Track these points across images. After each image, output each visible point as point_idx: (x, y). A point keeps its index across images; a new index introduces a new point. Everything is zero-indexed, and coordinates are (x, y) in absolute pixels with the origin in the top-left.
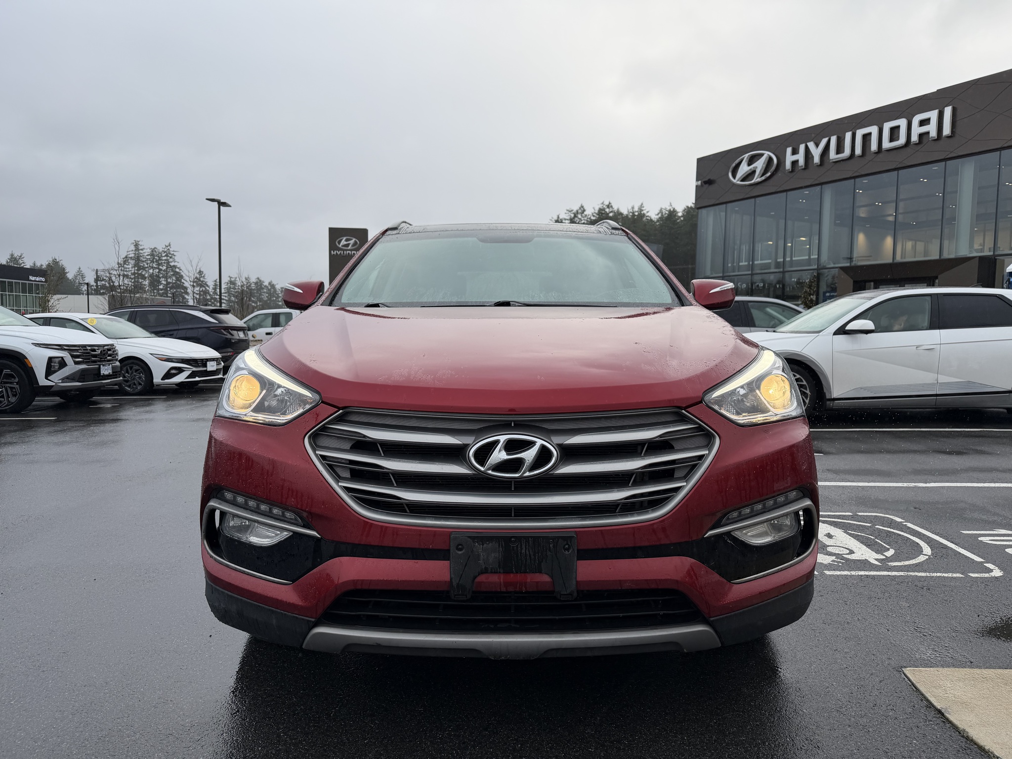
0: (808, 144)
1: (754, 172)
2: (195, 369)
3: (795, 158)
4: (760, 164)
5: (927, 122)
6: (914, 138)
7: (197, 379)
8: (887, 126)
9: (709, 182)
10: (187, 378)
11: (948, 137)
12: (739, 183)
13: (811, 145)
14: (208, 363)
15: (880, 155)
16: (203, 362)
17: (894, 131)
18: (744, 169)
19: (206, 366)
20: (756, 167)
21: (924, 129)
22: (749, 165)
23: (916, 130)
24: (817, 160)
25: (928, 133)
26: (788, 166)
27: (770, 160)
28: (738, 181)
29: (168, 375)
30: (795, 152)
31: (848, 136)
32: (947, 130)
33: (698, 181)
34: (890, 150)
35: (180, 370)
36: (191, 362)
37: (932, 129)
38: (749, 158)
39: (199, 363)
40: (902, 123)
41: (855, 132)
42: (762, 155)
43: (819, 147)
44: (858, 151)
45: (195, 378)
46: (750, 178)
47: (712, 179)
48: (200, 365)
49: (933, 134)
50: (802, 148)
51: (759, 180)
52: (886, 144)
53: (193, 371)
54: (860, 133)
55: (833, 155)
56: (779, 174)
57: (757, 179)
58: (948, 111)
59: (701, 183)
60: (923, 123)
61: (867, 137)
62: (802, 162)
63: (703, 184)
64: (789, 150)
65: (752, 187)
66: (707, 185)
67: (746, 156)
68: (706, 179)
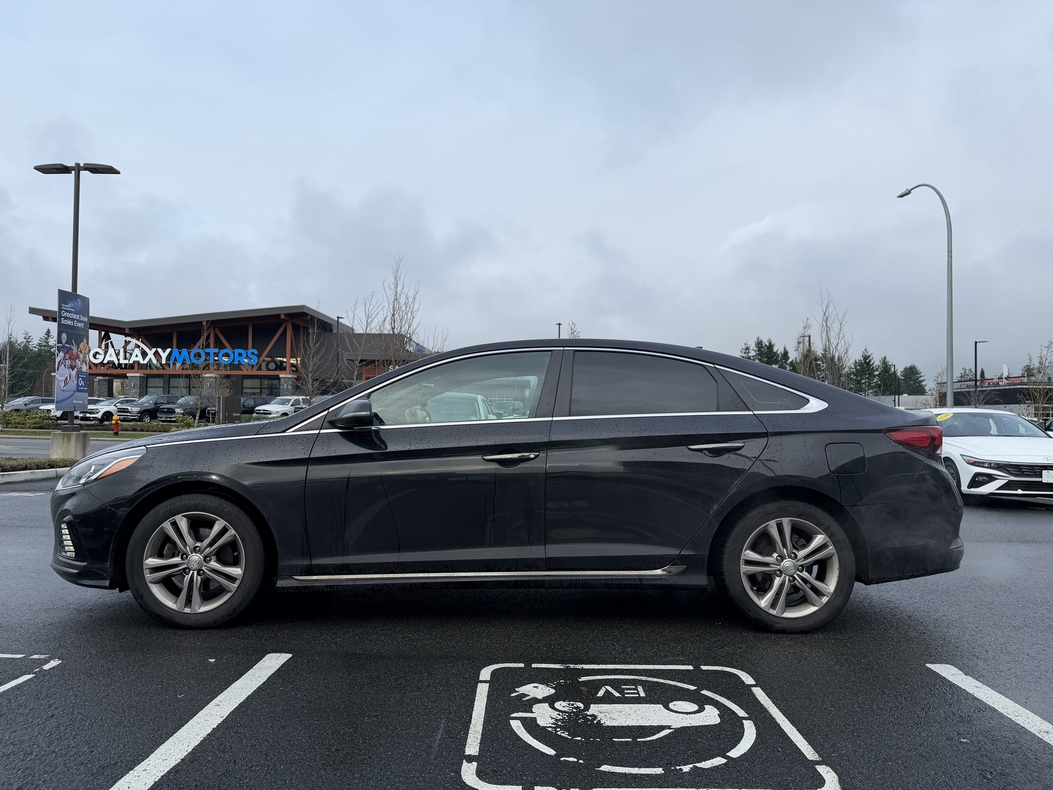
2: (1012, 478)
7: (1020, 492)
10: (997, 489)
14: (1044, 471)
16: (1034, 469)
19: (1041, 476)
29: (976, 481)
35: (991, 478)
36: (1009, 469)
39: (1023, 470)
45: (1017, 490)
48: (1026, 473)
53: (1009, 481)
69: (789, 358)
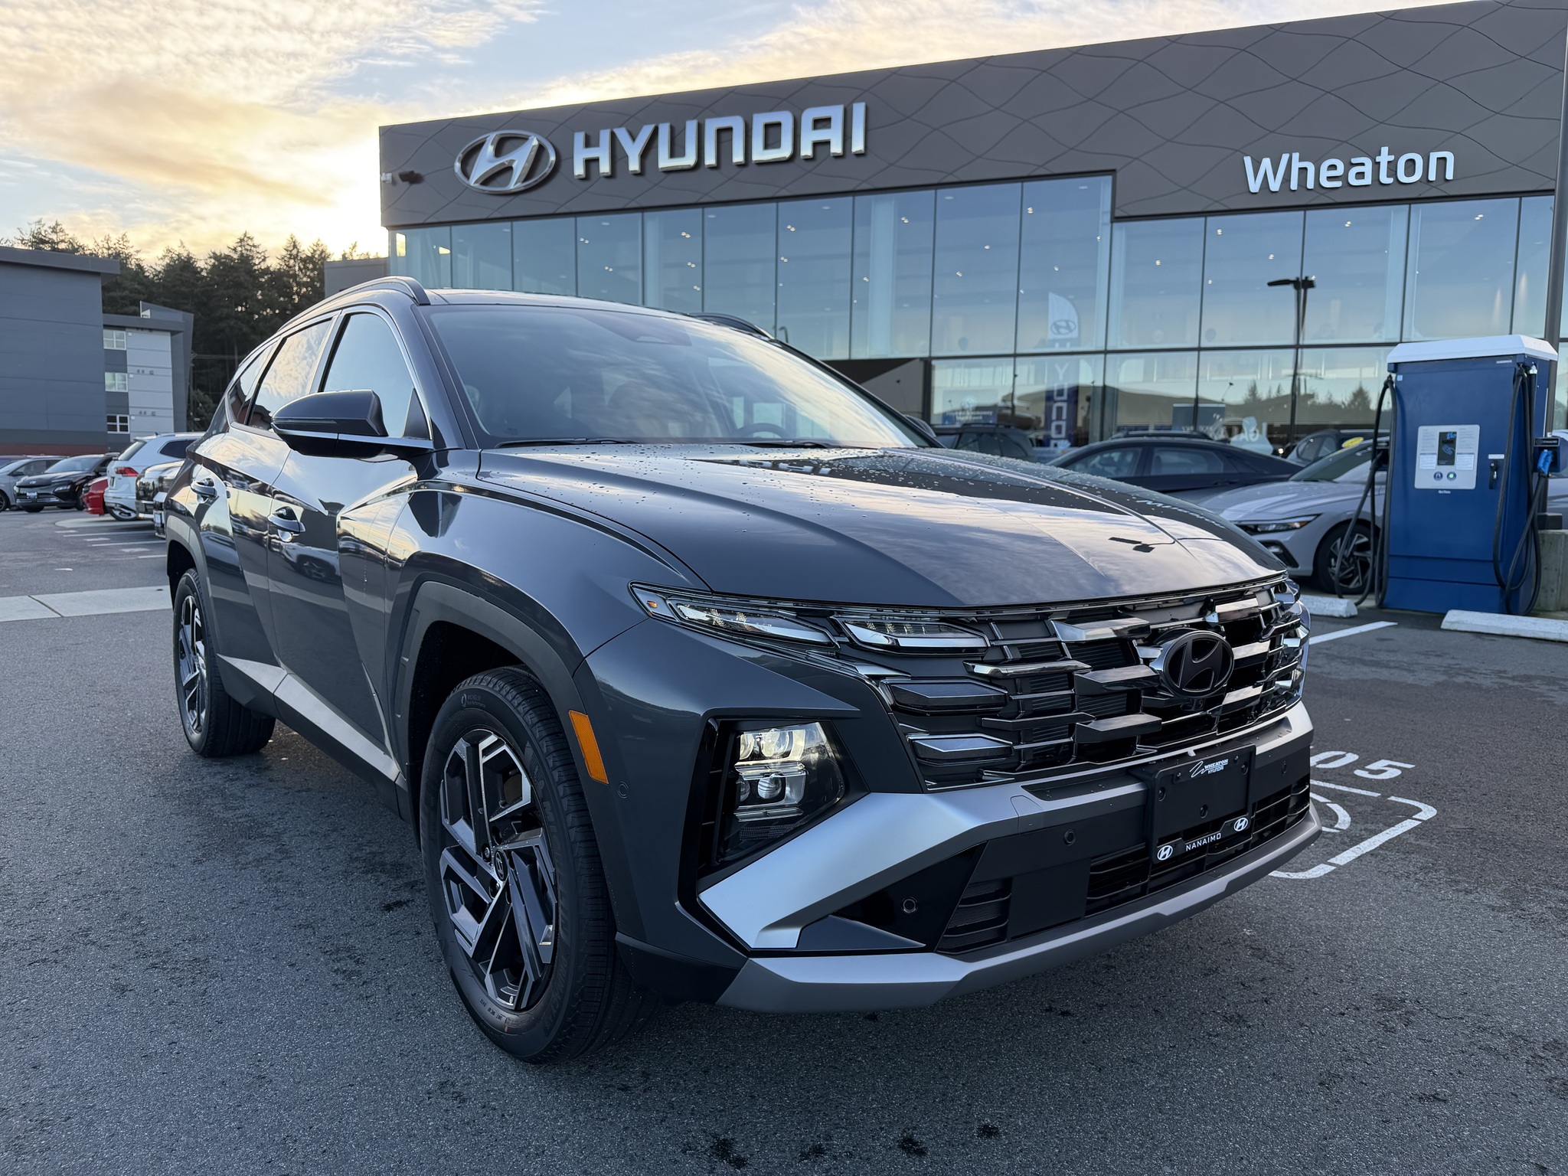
0: (616, 131)
1: (508, 169)
3: (591, 153)
4: (520, 159)
5: (824, 123)
6: (806, 151)
8: (759, 121)
9: (412, 178)
11: (858, 155)
12: (477, 185)
13: (622, 135)
15: (745, 170)
17: (772, 130)
18: (485, 162)
20: (512, 161)
21: (821, 135)
22: (498, 152)
23: (809, 138)
24: (634, 165)
25: (827, 143)
26: (579, 170)
27: (541, 149)
28: (476, 182)
30: (588, 143)
31: (691, 127)
32: (858, 145)
33: (386, 173)
34: (761, 164)
37: (834, 137)
38: (497, 139)
40: (785, 119)
41: (701, 122)
42: (525, 139)
43: (637, 140)
44: (710, 159)
46: (500, 179)
47: (416, 172)
49: (836, 148)
50: (605, 137)
51: (520, 186)
52: (759, 154)
54: (712, 126)
55: (665, 161)
56: (558, 178)
57: (514, 185)
58: (859, 111)
59: (393, 178)
60: (821, 123)
61: (724, 134)
62: (605, 167)
63: (398, 179)
64: (579, 138)
65: (508, 198)
66: (406, 184)
67: (492, 137)
68: (407, 169)
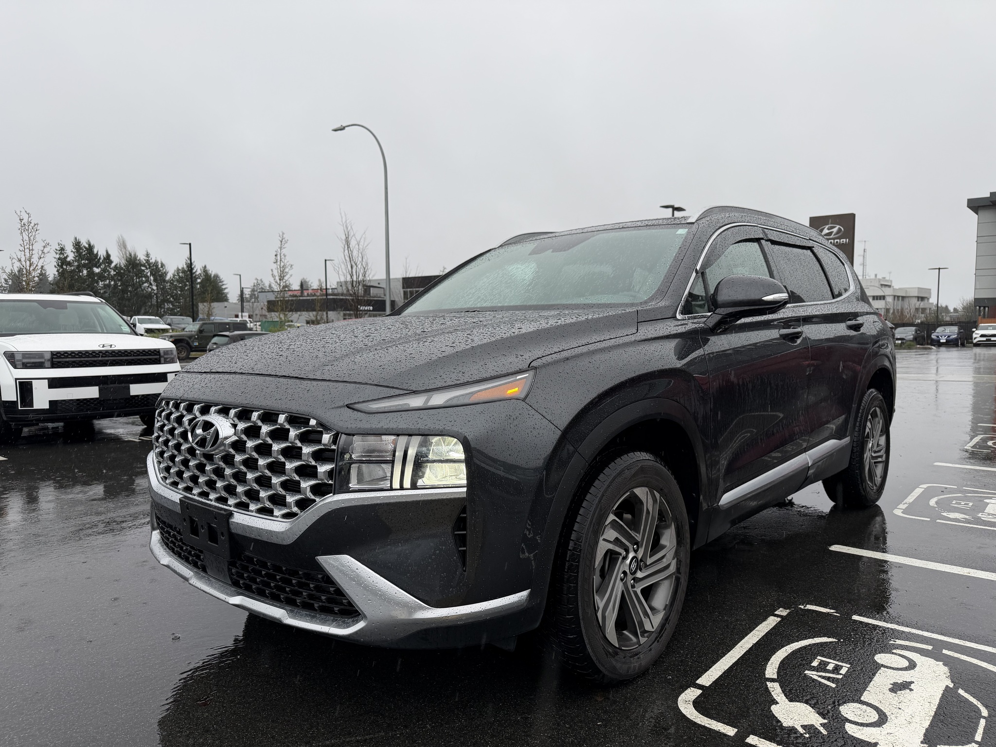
69: (111, 262)
